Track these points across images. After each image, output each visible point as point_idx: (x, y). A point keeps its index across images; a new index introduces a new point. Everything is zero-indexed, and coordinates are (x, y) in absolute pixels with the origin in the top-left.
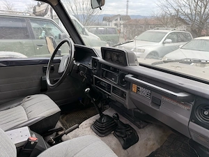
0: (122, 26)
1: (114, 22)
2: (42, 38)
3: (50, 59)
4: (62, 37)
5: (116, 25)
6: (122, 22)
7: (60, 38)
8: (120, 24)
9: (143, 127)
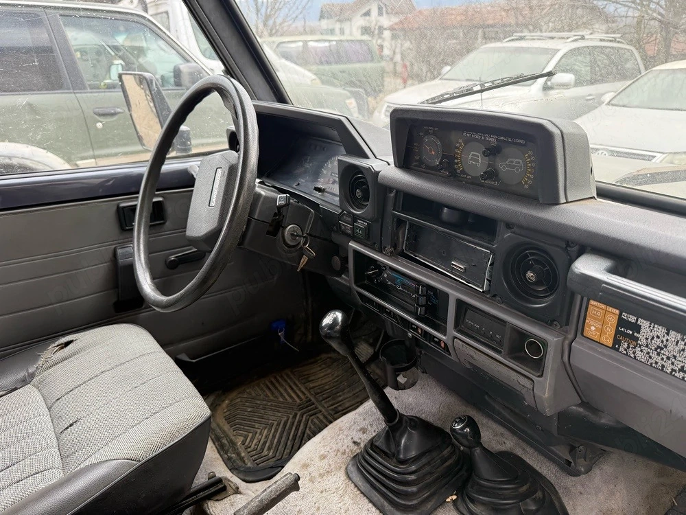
0: (387, 34)
1: (359, 21)
2: (110, 87)
3: (144, 170)
4: (185, 79)
5: (366, 30)
6: (386, 21)
7: (178, 84)
8: (381, 29)
9: (588, 470)
